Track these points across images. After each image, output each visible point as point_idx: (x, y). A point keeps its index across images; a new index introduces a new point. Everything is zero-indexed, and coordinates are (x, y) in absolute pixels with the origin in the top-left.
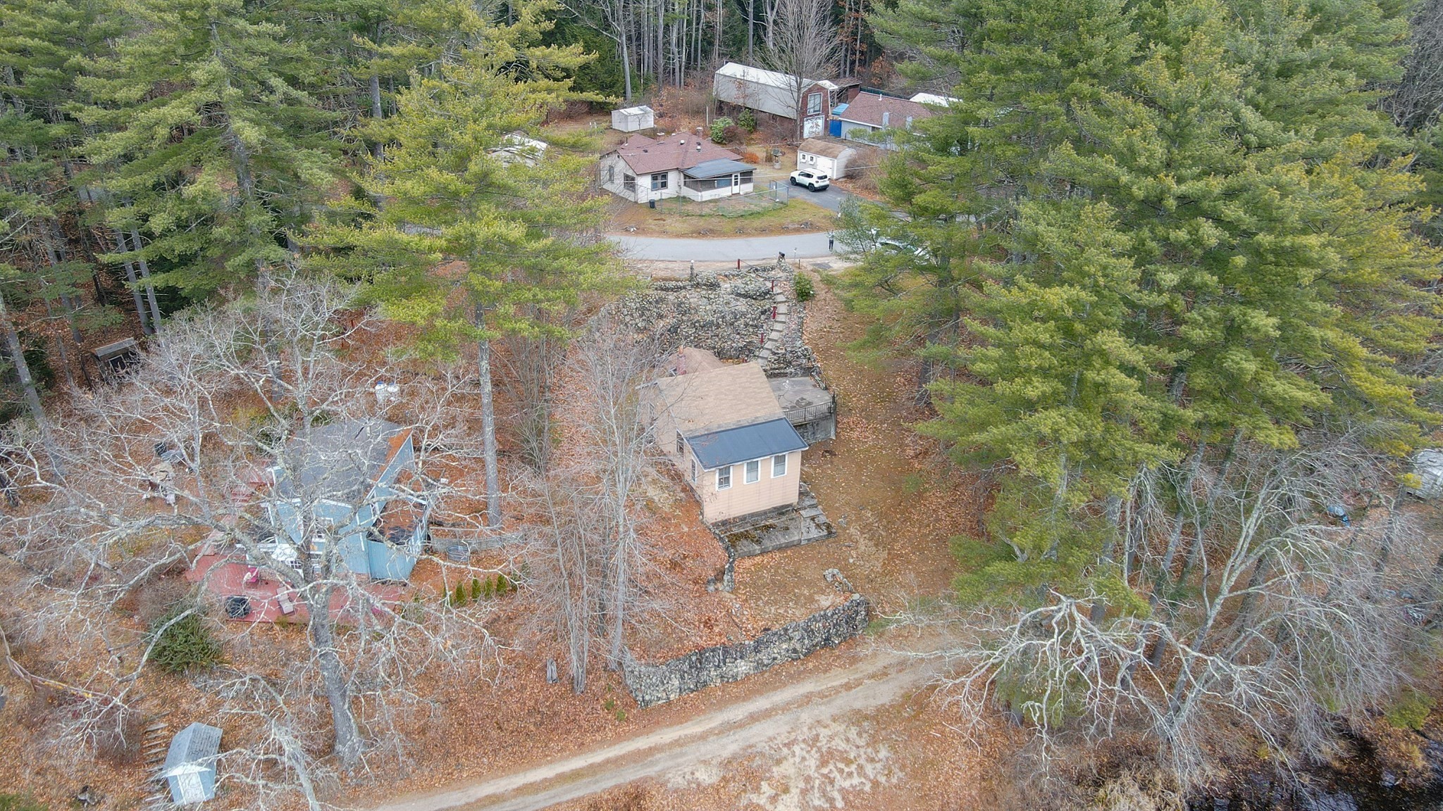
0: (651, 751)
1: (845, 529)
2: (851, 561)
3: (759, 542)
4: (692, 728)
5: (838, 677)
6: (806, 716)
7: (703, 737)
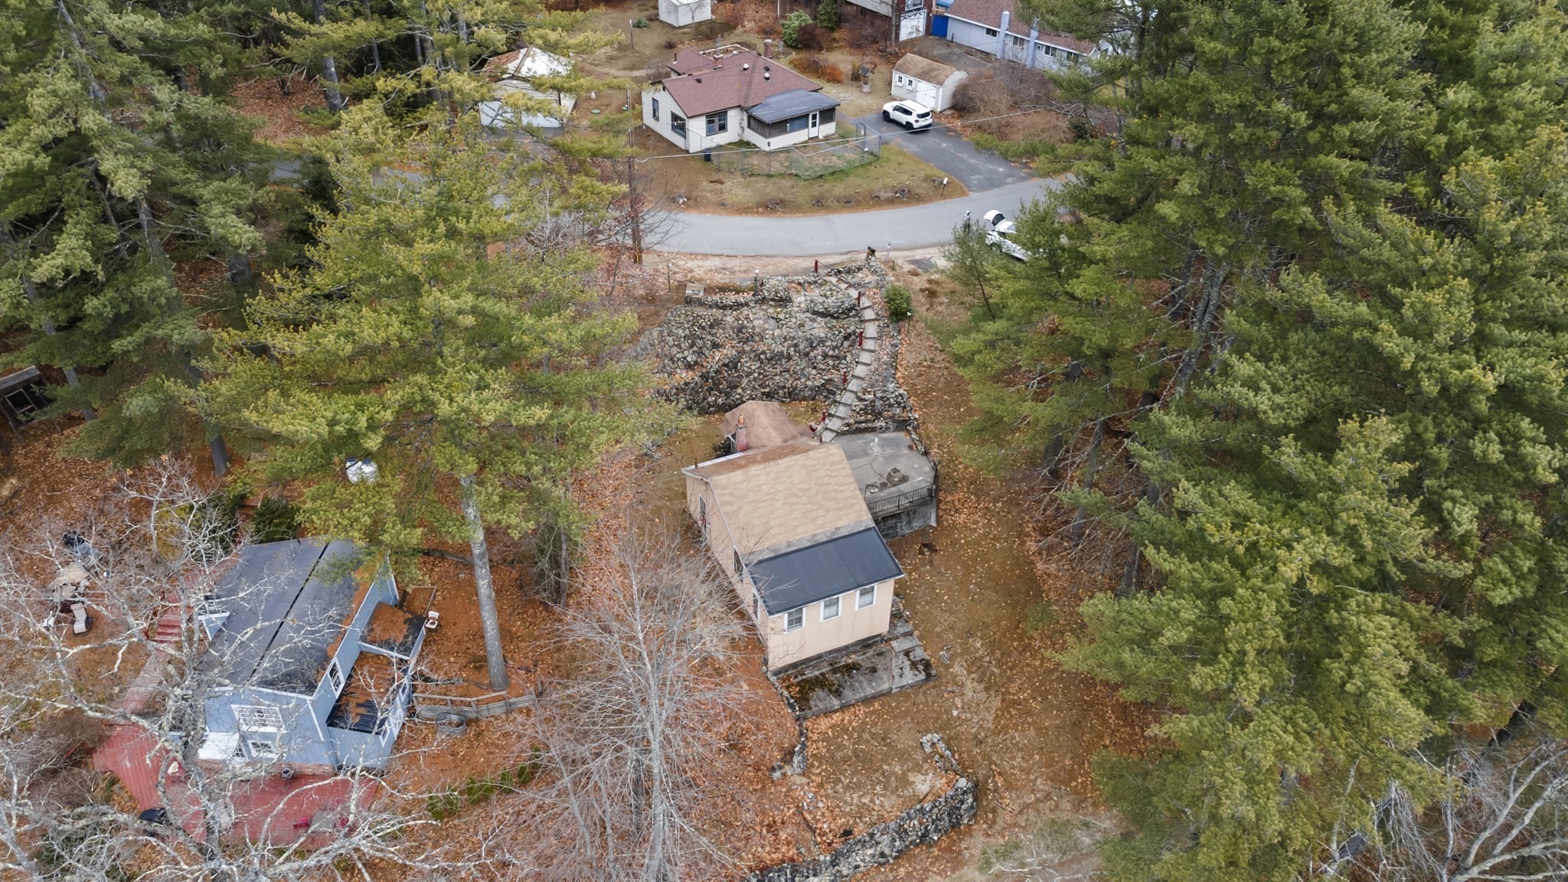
1: (948, 667)
2: (955, 713)
3: (838, 693)
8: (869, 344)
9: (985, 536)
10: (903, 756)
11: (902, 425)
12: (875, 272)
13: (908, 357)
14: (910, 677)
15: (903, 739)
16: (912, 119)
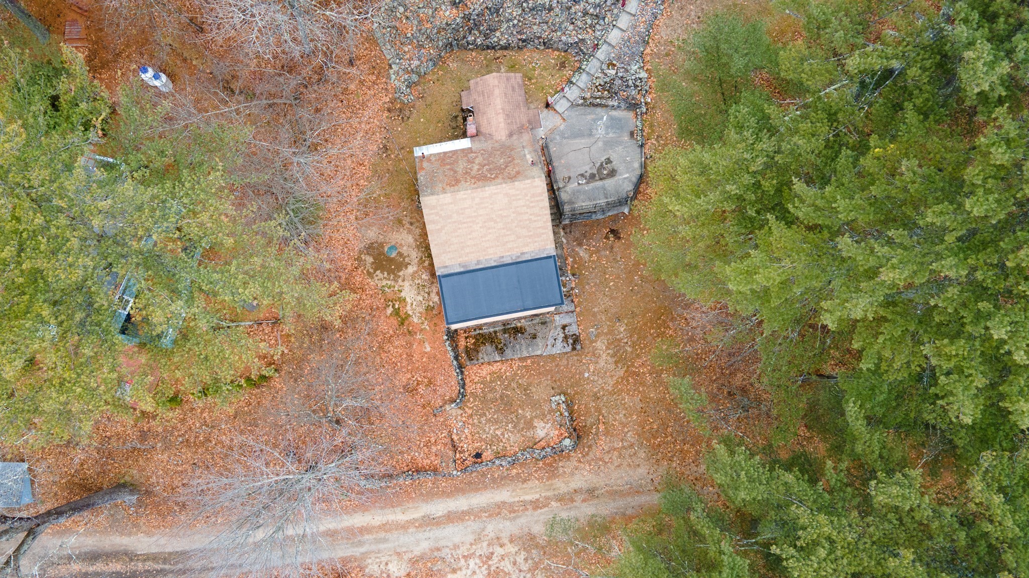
2: (586, 375)
11: (633, 107)
14: (560, 348)
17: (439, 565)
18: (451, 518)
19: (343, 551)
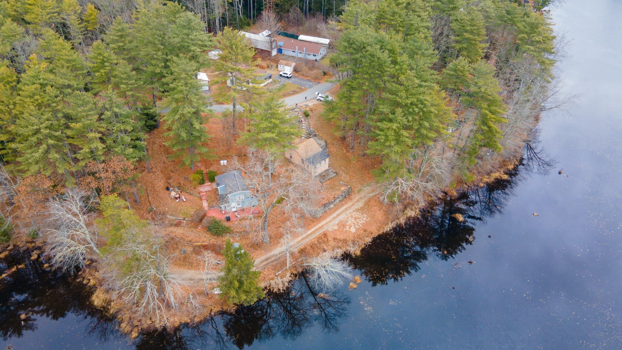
0: (322, 226)
1: (339, 172)
2: (343, 179)
4: (327, 220)
5: (350, 204)
6: (348, 212)
7: (331, 221)
8: (303, 122)
9: (337, 151)
10: (338, 186)
11: (315, 135)
12: (298, 108)
13: (312, 123)
14: (334, 175)
15: (337, 184)
16: (288, 75)
17: (343, 223)
18: (338, 215)
19: (321, 231)
